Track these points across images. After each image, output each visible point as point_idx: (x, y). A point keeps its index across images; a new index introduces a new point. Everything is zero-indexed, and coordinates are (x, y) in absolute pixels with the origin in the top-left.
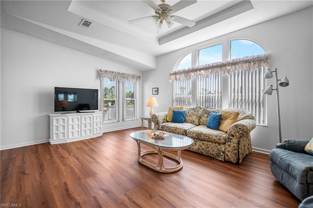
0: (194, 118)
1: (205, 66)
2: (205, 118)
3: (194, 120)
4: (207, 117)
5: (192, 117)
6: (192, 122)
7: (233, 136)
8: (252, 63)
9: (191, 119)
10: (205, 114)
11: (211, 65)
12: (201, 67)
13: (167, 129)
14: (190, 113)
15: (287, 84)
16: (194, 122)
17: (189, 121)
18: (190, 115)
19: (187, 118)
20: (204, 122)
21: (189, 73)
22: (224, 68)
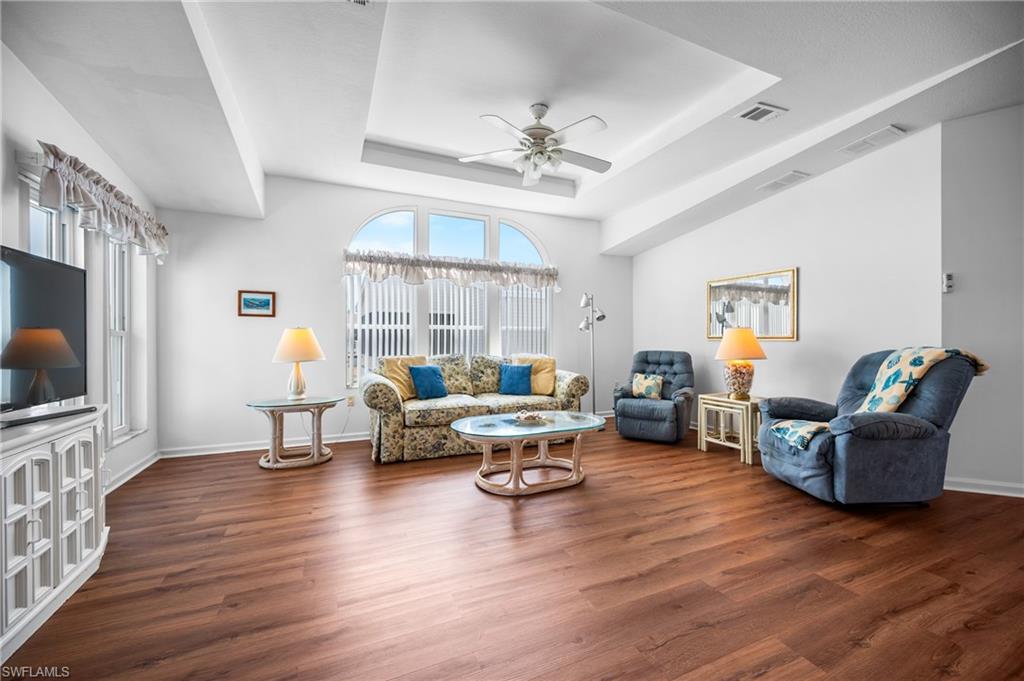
0: (462, 381)
1: (463, 262)
2: (488, 376)
3: (464, 385)
4: (493, 373)
5: (457, 380)
6: (461, 391)
7: (574, 396)
8: (539, 277)
9: (457, 383)
10: (485, 367)
11: (475, 262)
12: (453, 261)
13: (441, 415)
14: (447, 370)
15: (604, 317)
16: (465, 389)
17: (453, 390)
18: (451, 376)
19: (447, 384)
20: (487, 386)
21: (417, 268)
22: (498, 274)
